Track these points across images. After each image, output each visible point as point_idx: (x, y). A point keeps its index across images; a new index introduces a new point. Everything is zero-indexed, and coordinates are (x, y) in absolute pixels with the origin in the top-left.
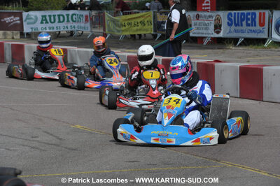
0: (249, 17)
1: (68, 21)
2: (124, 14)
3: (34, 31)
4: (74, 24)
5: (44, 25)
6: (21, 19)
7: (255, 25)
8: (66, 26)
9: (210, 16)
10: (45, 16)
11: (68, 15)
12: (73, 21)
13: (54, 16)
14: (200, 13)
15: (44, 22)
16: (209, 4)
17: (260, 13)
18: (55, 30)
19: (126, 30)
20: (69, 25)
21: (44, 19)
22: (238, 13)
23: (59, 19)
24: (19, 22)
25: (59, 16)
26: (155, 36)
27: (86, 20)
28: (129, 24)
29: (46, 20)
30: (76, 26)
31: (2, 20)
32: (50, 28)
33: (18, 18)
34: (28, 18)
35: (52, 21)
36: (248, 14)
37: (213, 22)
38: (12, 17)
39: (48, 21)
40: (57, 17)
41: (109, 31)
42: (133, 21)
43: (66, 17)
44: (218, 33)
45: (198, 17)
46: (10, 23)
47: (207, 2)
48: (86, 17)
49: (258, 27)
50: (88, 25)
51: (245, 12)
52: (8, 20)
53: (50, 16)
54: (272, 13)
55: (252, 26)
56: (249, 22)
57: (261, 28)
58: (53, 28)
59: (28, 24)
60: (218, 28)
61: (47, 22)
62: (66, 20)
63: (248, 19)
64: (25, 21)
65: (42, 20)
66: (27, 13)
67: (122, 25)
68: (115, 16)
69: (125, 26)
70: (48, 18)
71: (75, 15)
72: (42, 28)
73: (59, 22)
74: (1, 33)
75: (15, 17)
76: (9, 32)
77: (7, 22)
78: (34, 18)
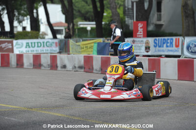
0: (169, 41)
1: (44, 46)
2: (83, 41)
3: (20, 53)
4: (49, 49)
5: (28, 49)
6: (12, 45)
7: (172, 47)
8: (42, 49)
9: (142, 41)
10: (28, 43)
11: (44, 42)
12: (47, 46)
13: (35, 43)
14: (135, 39)
15: (28, 47)
16: (142, 33)
17: (176, 39)
18: (35, 52)
19: (84, 51)
20: (44, 49)
21: (28, 45)
22: (161, 39)
23: (38, 45)
24: (11, 47)
25: (38, 43)
27: (56, 46)
28: (86, 47)
29: (29, 45)
32: (31, 51)
33: (10, 44)
34: (17, 44)
35: (33, 46)
36: (168, 39)
37: (144, 45)
38: (6, 44)
40: (36, 44)
41: (72, 52)
42: (89, 46)
44: (147, 52)
45: (134, 42)
46: (4, 48)
47: (141, 32)
48: (56, 43)
49: (174, 48)
50: (57, 49)
51: (166, 38)
52: (3, 45)
53: (32, 43)
54: (184, 39)
55: (170, 47)
56: (169, 45)
57: (176, 49)
58: (33, 51)
59: (17, 48)
60: (147, 48)
61: (29, 47)
62: (42, 45)
63: (168, 43)
64: (15, 46)
65: (27, 46)
67: (82, 48)
68: (77, 42)
69: (83, 48)
70: (30, 44)
71: (49, 42)
72: (26, 51)
73: (38, 47)
75: (8, 43)
77: (3, 47)
78: (21, 44)
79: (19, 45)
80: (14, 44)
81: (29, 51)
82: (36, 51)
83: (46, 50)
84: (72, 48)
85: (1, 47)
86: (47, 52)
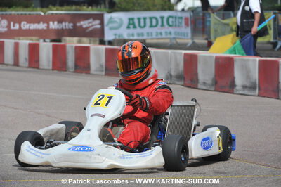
1: (162, 25)
3: (117, 37)
4: (171, 29)
5: (132, 31)
6: (102, 23)
8: (159, 31)
10: (133, 19)
11: (162, 18)
12: (169, 25)
13: (145, 19)
15: (131, 26)
18: (145, 37)
20: (163, 31)
21: (131, 23)
23: (151, 22)
24: (99, 26)
25: (151, 18)
26: (275, 45)
27: (187, 24)
29: (133, 24)
30: (173, 32)
31: (78, 24)
32: (139, 35)
34: (111, 21)
35: (142, 24)
38: (91, 20)
39: (137, 25)
40: (148, 21)
43: (160, 20)
48: (186, 19)
50: (188, 30)
52: (84, 24)
53: (139, 19)
58: (142, 34)
59: (111, 29)
61: (135, 27)
62: (160, 24)
64: (107, 25)
65: (129, 24)
66: (110, 15)
68: (223, 19)
71: (172, 17)
72: (128, 35)
73: (151, 26)
74: (75, 39)
75: (94, 19)
76: (85, 39)
77: (84, 26)
78: (118, 21)
79: (116, 22)
80: (106, 21)
82: (148, 33)
83: (166, 32)
85: (81, 26)
86: (169, 36)
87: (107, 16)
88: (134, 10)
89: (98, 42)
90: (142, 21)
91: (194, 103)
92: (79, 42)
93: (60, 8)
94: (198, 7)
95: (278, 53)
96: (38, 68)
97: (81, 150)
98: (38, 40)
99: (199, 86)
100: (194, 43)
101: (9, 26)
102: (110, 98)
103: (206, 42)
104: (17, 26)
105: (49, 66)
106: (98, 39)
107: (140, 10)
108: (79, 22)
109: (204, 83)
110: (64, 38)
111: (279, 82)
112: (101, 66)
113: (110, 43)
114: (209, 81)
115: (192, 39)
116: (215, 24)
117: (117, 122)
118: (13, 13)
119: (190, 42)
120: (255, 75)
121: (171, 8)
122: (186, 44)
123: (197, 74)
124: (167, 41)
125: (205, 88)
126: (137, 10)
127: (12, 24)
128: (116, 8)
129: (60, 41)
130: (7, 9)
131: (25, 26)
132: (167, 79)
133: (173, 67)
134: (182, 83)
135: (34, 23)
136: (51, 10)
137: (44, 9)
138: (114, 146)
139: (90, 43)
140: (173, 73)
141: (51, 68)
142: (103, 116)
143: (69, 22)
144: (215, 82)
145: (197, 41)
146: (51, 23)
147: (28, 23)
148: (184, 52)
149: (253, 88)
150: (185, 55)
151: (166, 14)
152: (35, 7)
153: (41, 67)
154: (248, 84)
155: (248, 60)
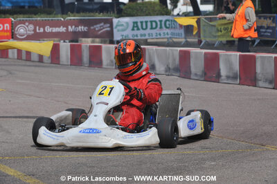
1: (161, 27)
3: (124, 38)
5: (136, 32)
6: (111, 26)
8: (158, 32)
10: (137, 23)
11: (161, 21)
12: (167, 27)
13: (146, 22)
15: (135, 28)
18: (147, 37)
19: (223, 36)
20: (162, 32)
23: (152, 25)
24: (108, 29)
25: (151, 22)
27: (181, 27)
28: (225, 29)
29: (137, 26)
30: (169, 33)
31: (92, 28)
32: (141, 35)
33: (108, 25)
34: (119, 24)
35: (144, 27)
38: (102, 24)
39: (140, 27)
40: (149, 24)
41: (205, 37)
42: (229, 27)
43: (159, 23)
46: (99, 31)
50: (182, 31)
53: (142, 22)
58: (145, 35)
59: (118, 31)
61: (138, 29)
62: (159, 26)
64: (116, 28)
65: (134, 27)
66: (118, 19)
67: (218, 31)
68: (211, 21)
69: (221, 31)
70: (139, 24)
71: (169, 20)
72: (133, 35)
73: (152, 28)
74: (89, 40)
75: (105, 23)
76: (97, 40)
77: (97, 29)
78: (125, 24)
79: (122, 25)
80: (114, 25)
81: (137, 36)
82: (149, 34)
83: (164, 33)
84: (205, 31)
86: (166, 36)
87: (115, 21)
88: (137, 15)
89: (108, 42)
90: (144, 24)
91: (179, 92)
92: (93, 42)
93: (77, 15)
94: (190, 12)
95: (256, 48)
96: (59, 64)
97: (90, 132)
98: (59, 41)
99: (192, 77)
100: (186, 41)
101: (35, 30)
102: (112, 88)
103: (197, 40)
104: (42, 30)
105: (68, 62)
106: (108, 40)
107: (143, 16)
108: (93, 25)
109: (196, 75)
110: (81, 39)
111: (256, 73)
112: (112, 61)
113: (118, 42)
114: (200, 73)
115: (185, 38)
116: (204, 26)
117: (117, 109)
118: (39, 19)
119: (183, 40)
120: (237, 67)
121: (168, 13)
122: (181, 42)
123: (190, 67)
124: (166, 40)
125: (196, 78)
126: (140, 16)
127: (37, 28)
128: (123, 14)
129: (77, 42)
130: (33, 16)
131: (48, 29)
132: (166, 71)
133: (170, 61)
134: (178, 74)
135: (56, 27)
136: (69, 16)
137: (64, 16)
138: (117, 128)
139: (101, 43)
140: (170, 66)
141: (69, 63)
142: (107, 104)
143: (84, 26)
144: (205, 74)
145: (189, 40)
146: (70, 27)
147: (50, 27)
148: (179, 49)
149: (234, 78)
150: (180, 51)
151: (164, 18)
152: (56, 14)
153: (61, 63)
154: (231, 75)
155: (231, 55)
